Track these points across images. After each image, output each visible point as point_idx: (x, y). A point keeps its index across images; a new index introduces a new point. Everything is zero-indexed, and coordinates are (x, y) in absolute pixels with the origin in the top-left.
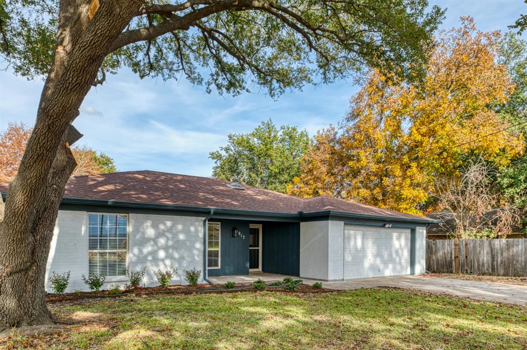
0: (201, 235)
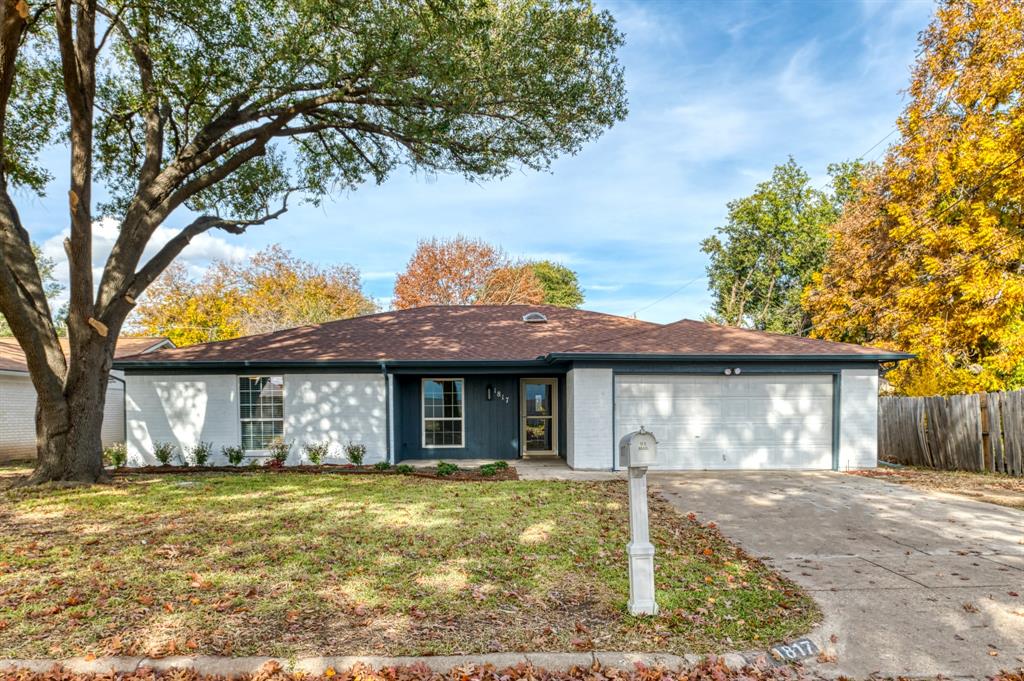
0: (382, 399)
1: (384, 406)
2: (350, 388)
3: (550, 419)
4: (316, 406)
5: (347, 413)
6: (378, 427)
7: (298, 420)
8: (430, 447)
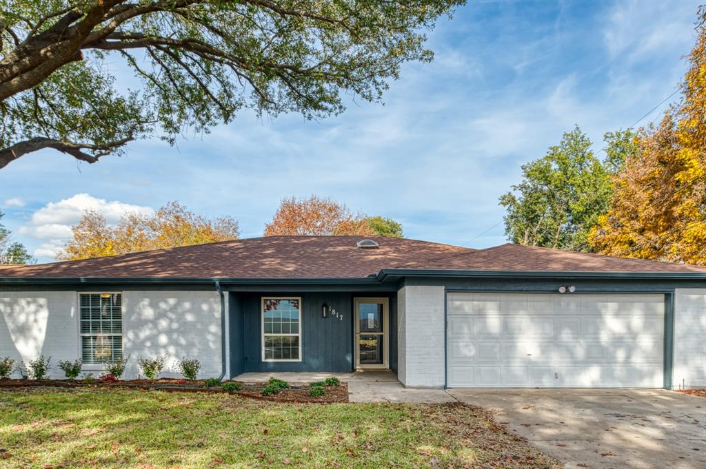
0: (218, 315)
1: (220, 322)
2: (187, 305)
3: (382, 335)
4: (154, 322)
5: (185, 329)
6: (214, 342)
7: (136, 335)
8: (270, 360)
